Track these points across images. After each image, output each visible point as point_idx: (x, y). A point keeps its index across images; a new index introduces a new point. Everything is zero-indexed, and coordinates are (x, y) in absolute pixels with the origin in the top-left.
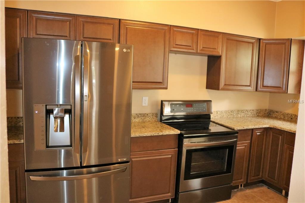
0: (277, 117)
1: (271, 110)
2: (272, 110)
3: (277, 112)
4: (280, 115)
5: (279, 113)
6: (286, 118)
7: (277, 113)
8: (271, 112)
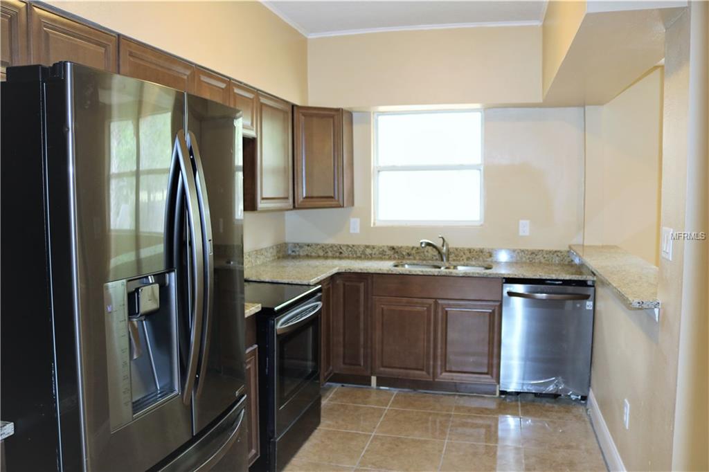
0: (309, 254)
1: (295, 244)
2: (298, 244)
3: (308, 246)
4: (317, 250)
5: (314, 247)
6: (330, 254)
7: (309, 248)
8: (295, 247)
